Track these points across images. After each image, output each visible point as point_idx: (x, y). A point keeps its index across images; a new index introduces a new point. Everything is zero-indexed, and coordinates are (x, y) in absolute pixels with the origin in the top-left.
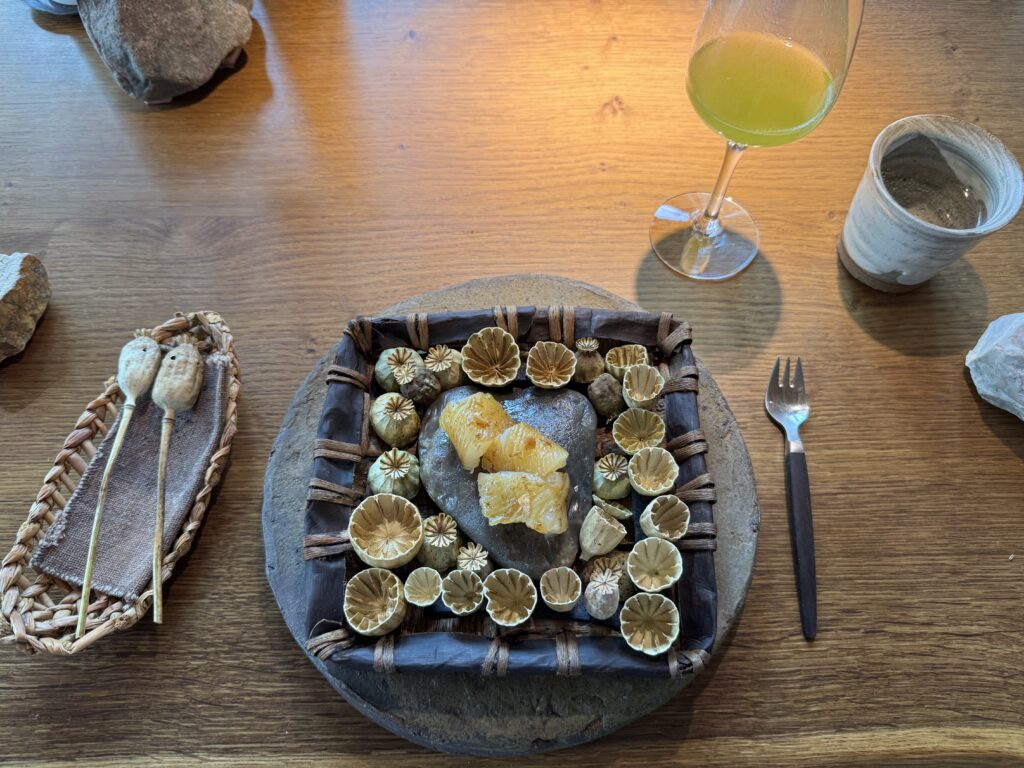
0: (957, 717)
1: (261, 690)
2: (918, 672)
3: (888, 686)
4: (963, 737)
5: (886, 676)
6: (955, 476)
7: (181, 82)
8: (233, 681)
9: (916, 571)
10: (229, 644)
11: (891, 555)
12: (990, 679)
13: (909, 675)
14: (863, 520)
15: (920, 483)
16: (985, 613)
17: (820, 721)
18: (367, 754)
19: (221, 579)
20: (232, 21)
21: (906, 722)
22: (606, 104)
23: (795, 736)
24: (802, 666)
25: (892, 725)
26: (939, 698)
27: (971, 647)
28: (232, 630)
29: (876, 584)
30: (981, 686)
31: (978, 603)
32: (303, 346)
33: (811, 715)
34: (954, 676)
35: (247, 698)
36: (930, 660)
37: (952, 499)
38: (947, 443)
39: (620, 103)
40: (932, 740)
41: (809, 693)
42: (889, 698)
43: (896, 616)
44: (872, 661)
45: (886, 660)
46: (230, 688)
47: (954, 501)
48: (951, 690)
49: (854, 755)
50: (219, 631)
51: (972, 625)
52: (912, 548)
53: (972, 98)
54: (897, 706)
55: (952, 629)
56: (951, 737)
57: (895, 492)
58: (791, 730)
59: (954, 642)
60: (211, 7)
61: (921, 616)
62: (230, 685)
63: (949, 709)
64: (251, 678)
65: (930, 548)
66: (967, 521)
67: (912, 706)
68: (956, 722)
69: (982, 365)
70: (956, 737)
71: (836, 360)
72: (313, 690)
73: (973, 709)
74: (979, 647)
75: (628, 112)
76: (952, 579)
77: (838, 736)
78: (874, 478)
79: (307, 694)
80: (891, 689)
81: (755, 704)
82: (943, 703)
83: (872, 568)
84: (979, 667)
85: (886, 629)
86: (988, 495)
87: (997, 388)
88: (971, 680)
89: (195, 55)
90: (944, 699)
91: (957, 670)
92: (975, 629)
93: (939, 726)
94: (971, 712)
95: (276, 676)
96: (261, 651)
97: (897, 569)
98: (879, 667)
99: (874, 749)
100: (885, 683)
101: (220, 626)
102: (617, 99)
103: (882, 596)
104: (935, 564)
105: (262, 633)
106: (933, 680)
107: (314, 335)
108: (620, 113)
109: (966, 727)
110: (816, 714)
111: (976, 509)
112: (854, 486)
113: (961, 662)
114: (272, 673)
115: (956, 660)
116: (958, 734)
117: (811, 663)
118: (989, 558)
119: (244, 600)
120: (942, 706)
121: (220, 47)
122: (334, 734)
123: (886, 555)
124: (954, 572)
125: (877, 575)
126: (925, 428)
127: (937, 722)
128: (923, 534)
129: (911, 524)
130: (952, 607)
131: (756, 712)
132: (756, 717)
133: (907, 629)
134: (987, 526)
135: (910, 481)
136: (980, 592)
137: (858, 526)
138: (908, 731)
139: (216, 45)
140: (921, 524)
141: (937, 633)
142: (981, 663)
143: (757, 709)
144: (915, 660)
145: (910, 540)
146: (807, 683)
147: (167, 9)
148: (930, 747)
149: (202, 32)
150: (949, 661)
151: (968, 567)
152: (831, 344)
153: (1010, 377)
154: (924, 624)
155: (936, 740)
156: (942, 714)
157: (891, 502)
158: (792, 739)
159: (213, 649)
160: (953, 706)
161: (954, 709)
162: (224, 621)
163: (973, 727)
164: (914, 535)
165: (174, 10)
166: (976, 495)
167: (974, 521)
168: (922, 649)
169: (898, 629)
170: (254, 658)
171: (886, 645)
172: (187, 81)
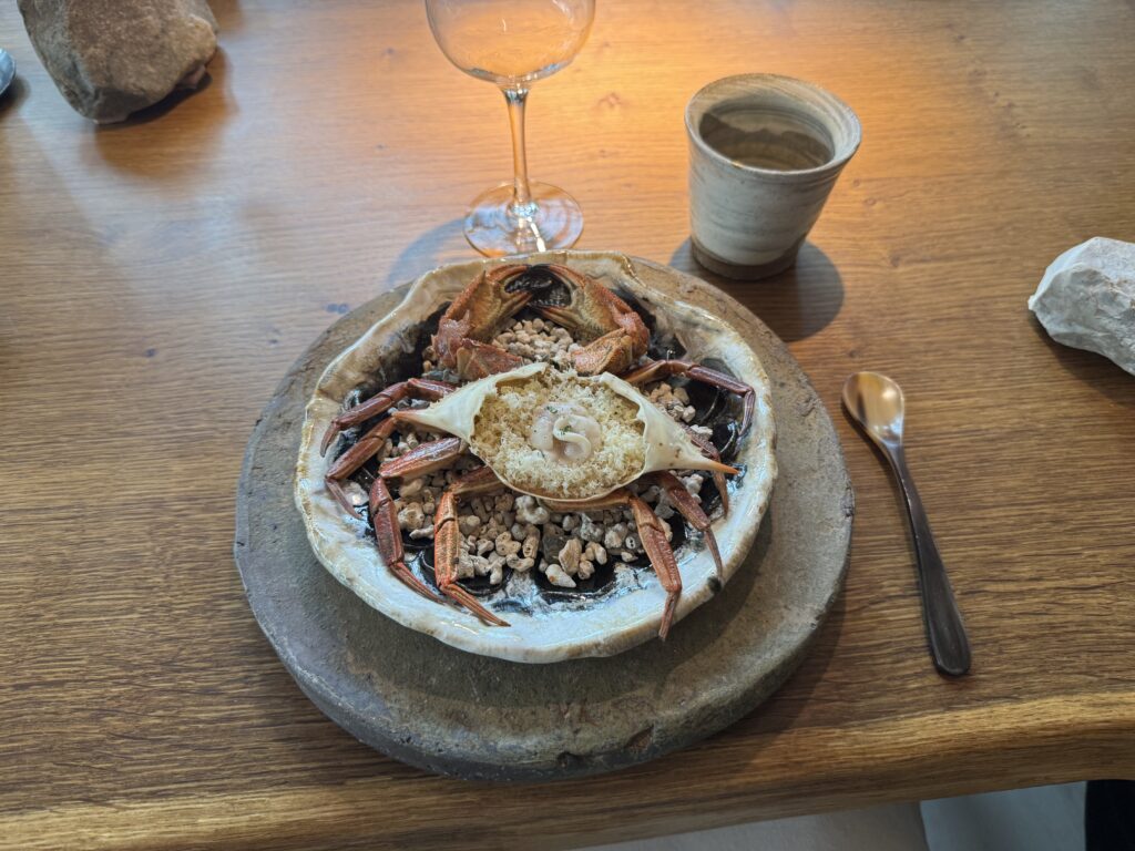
0: (1091, 682)
1: (202, 716)
2: (1035, 633)
3: (1001, 652)
4: (1103, 705)
5: (996, 641)
6: (1038, 421)
7: (135, 93)
8: (164, 708)
9: (1012, 522)
10: (162, 664)
11: (978, 508)
12: (1121, 635)
13: (1023, 638)
14: (939, 472)
15: (999, 431)
16: (1103, 562)
17: (922, 700)
18: (341, 784)
19: (156, 589)
20: (194, 33)
21: (1029, 692)
22: (602, 100)
23: (895, 720)
24: (891, 637)
25: (1013, 697)
26: (1066, 662)
27: (1094, 601)
28: (166, 647)
29: (966, 540)
30: (1114, 643)
31: (1091, 552)
32: (264, 338)
33: (911, 693)
34: (1078, 635)
35: (182, 728)
36: (1046, 619)
37: (1039, 445)
38: (1022, 389)
39: (617, 99)
40: (1065, 711)
41: (905, 668)
42: (1005, 666)
43: (996, 573)
44: (976, 625)
45: (994, 623)
46: (159, 717)
47: (1043, 447)
48: (1078, 652)
49: (972, 737)
50: (149, 650)
51: (1088, 577)
52: (1002, 498)
53: (988, 77)
54: (1016, 675)
55: (1065, 583)
56: (1089, 705)
57: (972, 441)
58: (888, 713)
59: (1072, 596)
60: (170, 17)
61: (1026, 571)
62: (160, 712)
63: (1080, 673)
64: (190, 703)
65: (1023, 497)
66: (1061, 466)
67: (1035, 673)
68: (1092, 687)
69: (1047, 301)
70: (1094, 705)
71: (883, 315)
72: (270, 711)
73: (1110, 671)
74: (1103, 601)
75: (625, 105)
76: (1055, 528)
77: (948, 716)
78: (945, 429)
79: (261, 717)
80: (1005, 656)
81: (839, 686)
82: (1071, 667)
83: (959, 523)
84: (1107, 623)
85: (987, 588)
86: (1079, 438)
87: (1069, 321)
88: (1101, 638)
89: (152, 64)
90: (1071, 662)
91: (1081, 628)
92: (1093, 581)
93: (1072, 694)
94: (1107, 675)
95: (219, 699)
96: (203, 669)
97: (988, 523)
98: (985, 632)
99: (996, 728)
100: (997, 648)
101: (151, 644)
102: (613, 95)
103: (975, 552)
104: (1031, 514)
105: (206, 648)
106: (1054, 641)
107: (277, 326)
108: (617, 107)
109: (1104, 692)
110: (917, 692)
111: (1068, 453)
112: (923, 438)
113: (1085, 618)
114: (217, 694)
115: (1077, 617)
116: (1097, 701)
117: (901, 633)
118: (1094, 503)
119: (183, 611)
120: (1071, 670)
121: (181, 59)
122: (296, 763)
123: (971, 509)
124: (1056, 521)
125: (966, 530)
126: (996, 375)
127: (1067, 690)
128: (1011, 484)
129: (995, 474)
130: (1062, 559)
131: (842, 695)
132: (841, 700)
133: (1012, 587)
134: (1085, 470)
135: (987, 430)
136: (1091, 540)
137: (934, 479)
138: (1035, 703)
139: (175, 56)
140: (1007, 473)
141: (1050, 589)
142: (1109, 618)
143: (842, 691)
144: (1027, 620)
145: (997, 491)
146: (900, 656)
147: (121, 17)
148: (1064, 719)
149: (160, 42)
150: (1070, 618)
151: (1071, 515)
152: (874, 301)
153: (1082, 299)
154: (1031, 580)
155: (1071, 710)
156: (1073, 679)
157: (970, 452)
158: (891, 723)
159: (141, 671)
160: (1084, 669)
161: (1086, 673)
162: (158, 637)
163: (1114, 691)
164: (1003, 485)
165: (129, 19)
166: (1065, 439)
167: (1068, 466)
168: (1034, 608)
169: (1001, 587)
170: (194, 679)
171: (990, 606)
172: (142, 93)
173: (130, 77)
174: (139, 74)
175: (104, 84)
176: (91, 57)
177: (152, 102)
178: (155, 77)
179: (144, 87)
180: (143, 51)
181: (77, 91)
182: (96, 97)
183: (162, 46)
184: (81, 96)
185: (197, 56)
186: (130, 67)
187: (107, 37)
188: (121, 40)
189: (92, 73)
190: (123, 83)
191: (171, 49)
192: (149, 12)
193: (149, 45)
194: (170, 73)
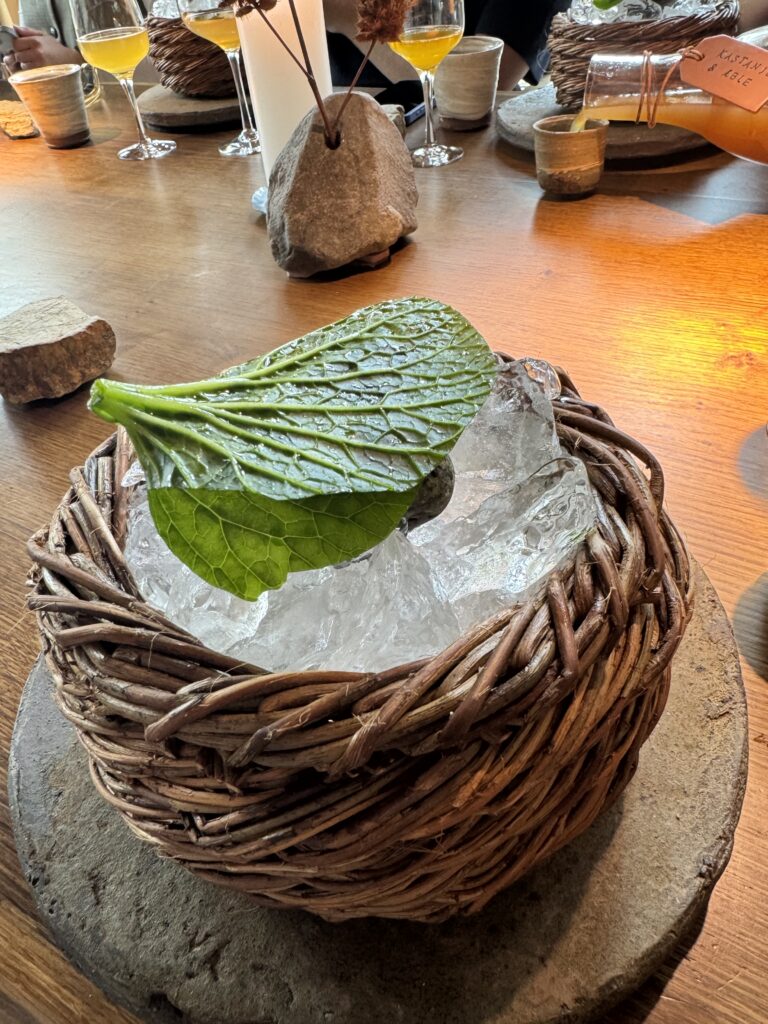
7: (317, 257)
20: (383, 220)
39: (750, 359)
60: (369, 204)
89: (339, 238)
102: (748, 355)
121: (364, 238)
139: (360, 235)
147: (331, 195)
149: (353, 220)
165: (336, 198)
172: (322, 257)
173: (318, 242)
174: (326, 242)
175: (298, 244)
176: (295, 221)
177: (330, 267)
178: (337, 247)
179: (326, 253)
180: (336, 225)
181: (279, 246)
182: (290, 254)
183: (353, 224)
184: (281, 250)
185: (378, 239)
186: (321, 235)
187: (314, 209)
188: (324, 213)
189: (292, 233)
190: (311, 246)
191: (359, 228)
192: (354, 196)
193: (342, 221)
194: (351, 247)
